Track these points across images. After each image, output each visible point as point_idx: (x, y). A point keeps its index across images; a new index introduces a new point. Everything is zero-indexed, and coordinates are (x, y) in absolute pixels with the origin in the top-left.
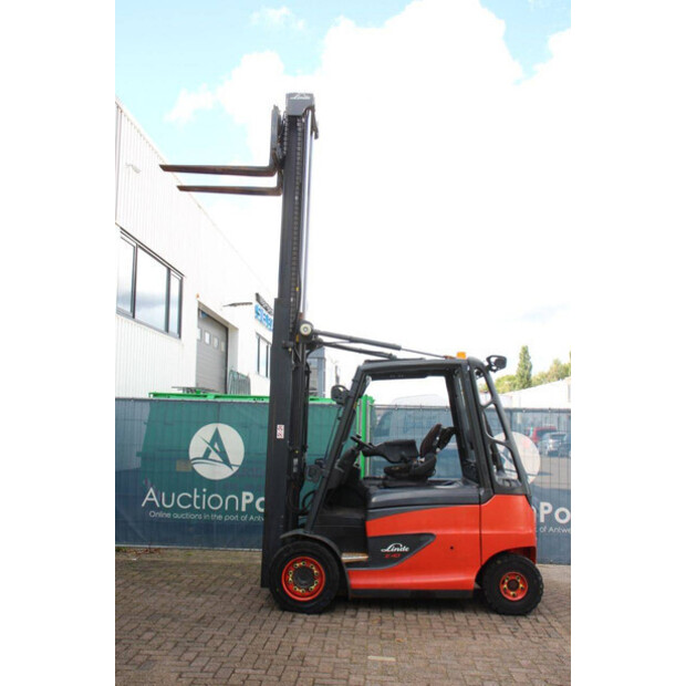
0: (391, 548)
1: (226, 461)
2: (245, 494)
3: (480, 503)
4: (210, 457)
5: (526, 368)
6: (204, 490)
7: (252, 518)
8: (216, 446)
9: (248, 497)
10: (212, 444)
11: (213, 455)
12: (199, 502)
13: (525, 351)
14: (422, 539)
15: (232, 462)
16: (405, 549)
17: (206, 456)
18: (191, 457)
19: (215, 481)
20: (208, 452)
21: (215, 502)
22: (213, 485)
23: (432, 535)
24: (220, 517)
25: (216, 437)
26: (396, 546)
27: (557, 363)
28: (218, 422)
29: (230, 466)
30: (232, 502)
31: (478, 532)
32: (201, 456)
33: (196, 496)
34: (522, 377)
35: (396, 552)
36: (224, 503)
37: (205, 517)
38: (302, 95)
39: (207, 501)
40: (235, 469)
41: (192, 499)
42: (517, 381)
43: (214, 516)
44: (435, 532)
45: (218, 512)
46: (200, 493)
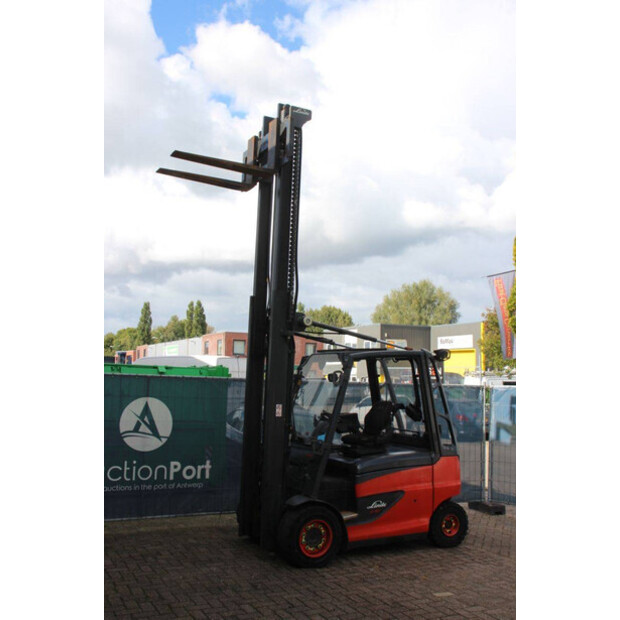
0: (374, 505)
1: (155, 433)
2: (173, 464)
4: (140, 430)
5: (146, 322)
6: (135, 462)
7: (179, 485)
8: (146, 419)
9: (176, 467)
10: (142, 417)
11: (143, 428)
12: (130, 474)
13: (147, 307)
15: (161, 434)
17: (136, 429)
18: (122, 431)
19: (143, 453)
20: (138, 425)
21: (145, 473)
22: (143, 457)
24: (149, 487)
25: (146, 410)
27: (175, 319)
28: (147, 396)
29: (159, 437)
30: (161, 471)
32: (132, 429)
33: (126, 468)
34: (143, 330)
35: (377, 508)
36: (153, 473)
37: (135, 488)
38: (302, 110)
39: (137, 473)
40: (164, 440)
41: (123, 470)
42: (138, 333)
43: (144, 487)
45: (147, 483)
46: (130, 465)
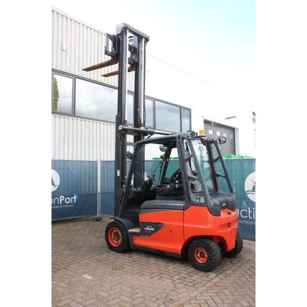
0: (147, 228)
3: (184, 210)
14: (160, 225)
16: (153, 229)
23: (162, 224)
26: (150, 228)
31: (182, 225)
35: (149, 230)
44: (164, 223)
